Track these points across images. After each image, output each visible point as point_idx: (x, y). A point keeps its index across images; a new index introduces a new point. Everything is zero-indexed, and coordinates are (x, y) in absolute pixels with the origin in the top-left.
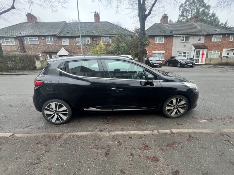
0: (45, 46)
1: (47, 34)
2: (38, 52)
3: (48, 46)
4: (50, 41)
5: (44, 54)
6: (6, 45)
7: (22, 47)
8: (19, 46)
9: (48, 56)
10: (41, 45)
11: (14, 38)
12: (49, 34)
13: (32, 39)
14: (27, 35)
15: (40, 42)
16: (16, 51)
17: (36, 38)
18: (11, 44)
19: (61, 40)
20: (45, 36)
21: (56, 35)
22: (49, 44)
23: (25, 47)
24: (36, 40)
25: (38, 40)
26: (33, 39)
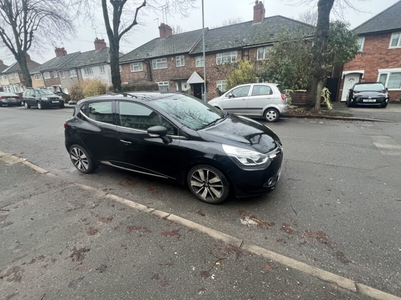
0: (174, 70)
1: (178, 52)
2: (166, 79)
3: (178, 70)
4: (181, 63)
5: (172, 82)
6: (134, 71)
7: (149, 73)
8: (146, 71)
9: (177, 85)
10: (169, 69)
11: (142, 61)
12: (180, 52)
13: (160, 60)
14: (155, 56)
15: (169, 65)
16: (143, 79)
17: (165, 60)
18: (140, 70)
19: (195, 60)
20: (174, 55)
21: (189, 52)
22: (179, 68)
23: (152, 73)
24: (164, 63)
25: (166, 61)
26: (162, 62)
